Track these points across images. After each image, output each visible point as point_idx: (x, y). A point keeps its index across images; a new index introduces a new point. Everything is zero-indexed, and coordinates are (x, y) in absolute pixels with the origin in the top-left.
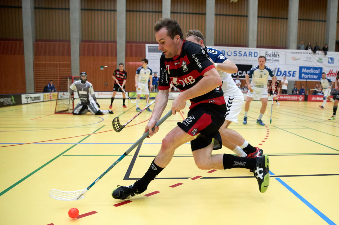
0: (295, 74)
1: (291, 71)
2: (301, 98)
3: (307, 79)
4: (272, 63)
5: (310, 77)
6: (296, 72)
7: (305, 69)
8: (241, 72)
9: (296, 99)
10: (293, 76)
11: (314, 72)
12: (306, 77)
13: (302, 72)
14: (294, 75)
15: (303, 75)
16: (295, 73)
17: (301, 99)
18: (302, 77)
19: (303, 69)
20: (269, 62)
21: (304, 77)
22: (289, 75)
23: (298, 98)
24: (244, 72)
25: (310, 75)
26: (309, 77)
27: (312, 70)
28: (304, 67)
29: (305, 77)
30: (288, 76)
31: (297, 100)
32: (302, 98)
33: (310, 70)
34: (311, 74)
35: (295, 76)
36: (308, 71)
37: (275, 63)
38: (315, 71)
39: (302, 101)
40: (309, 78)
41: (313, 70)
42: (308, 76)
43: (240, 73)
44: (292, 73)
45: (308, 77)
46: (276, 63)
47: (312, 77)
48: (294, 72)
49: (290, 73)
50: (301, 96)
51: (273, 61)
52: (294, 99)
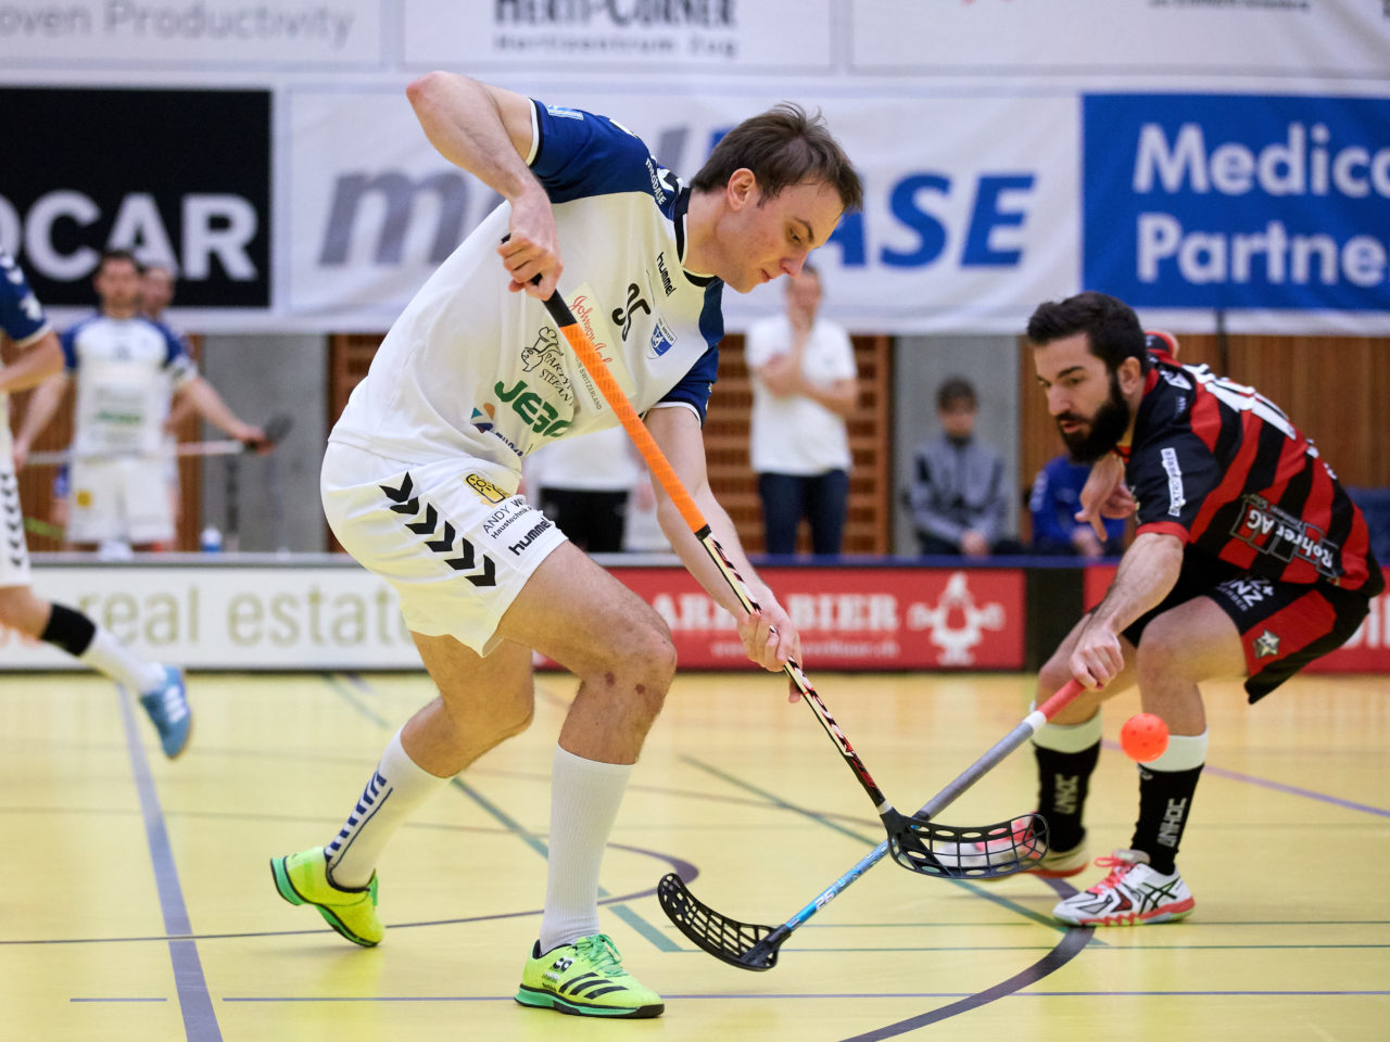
0: (1015, 219)
1: (940, 184)
2: (956, 621)
3: (1221, 297)
4: (621, 44)
5: (1276, 270)
6: (1023, 182)
7: (1191, 138)
8: (82, 209)
9: (864, 636)
10: (979, 254)
11: (1354, 188)
12: (1216, 271)
13: (1143, 180)
14: (1001, 238)
15: (1157, 237)
16: (1009, 201)
17: (956, 645)
18: (1147, 270)
19: (1152, 139)
20: (550, 43)
21: (1169, 265)
22: (906, 240)
23: (902, 612)
24: (139, 212)
25: (1274, 241)
26: (1258, 261)
27: (1310, 146)
28: (1171, 111)
29: (1192, 271)
30: (891, 258)
31: (889, 650)
32: (991, 616)
33: (1272, 155)
34: (1300, 215)
35: (1011, 258)
36: (1231, 169)
37: (666, 45)
38: (1359, 172)
39: (983, 664)
40: (1260, 291)
41: (1334, 149)
42: (1244, 247)
43: (66, 236)
44: (953, 211)
45: (1241, 271)
46: (682, 55)
47: (1315, 260)
48: (990, 188)
49: (928, 201)
50: (957, 585)
51: (619, 20)
52: (836, 635)
